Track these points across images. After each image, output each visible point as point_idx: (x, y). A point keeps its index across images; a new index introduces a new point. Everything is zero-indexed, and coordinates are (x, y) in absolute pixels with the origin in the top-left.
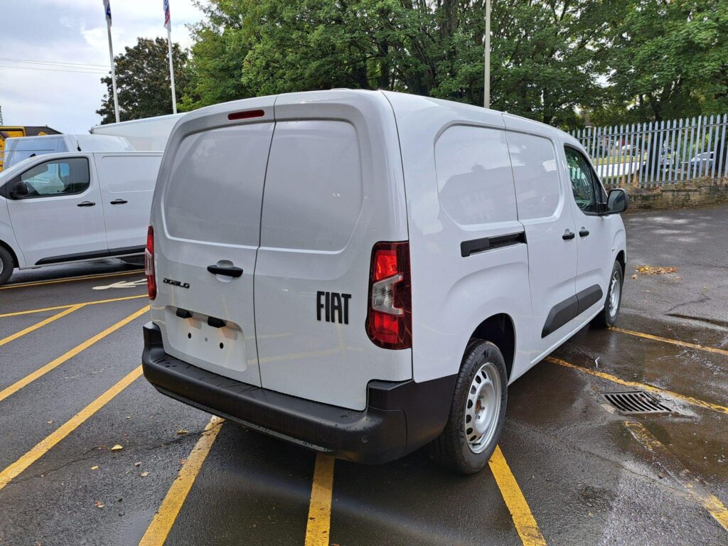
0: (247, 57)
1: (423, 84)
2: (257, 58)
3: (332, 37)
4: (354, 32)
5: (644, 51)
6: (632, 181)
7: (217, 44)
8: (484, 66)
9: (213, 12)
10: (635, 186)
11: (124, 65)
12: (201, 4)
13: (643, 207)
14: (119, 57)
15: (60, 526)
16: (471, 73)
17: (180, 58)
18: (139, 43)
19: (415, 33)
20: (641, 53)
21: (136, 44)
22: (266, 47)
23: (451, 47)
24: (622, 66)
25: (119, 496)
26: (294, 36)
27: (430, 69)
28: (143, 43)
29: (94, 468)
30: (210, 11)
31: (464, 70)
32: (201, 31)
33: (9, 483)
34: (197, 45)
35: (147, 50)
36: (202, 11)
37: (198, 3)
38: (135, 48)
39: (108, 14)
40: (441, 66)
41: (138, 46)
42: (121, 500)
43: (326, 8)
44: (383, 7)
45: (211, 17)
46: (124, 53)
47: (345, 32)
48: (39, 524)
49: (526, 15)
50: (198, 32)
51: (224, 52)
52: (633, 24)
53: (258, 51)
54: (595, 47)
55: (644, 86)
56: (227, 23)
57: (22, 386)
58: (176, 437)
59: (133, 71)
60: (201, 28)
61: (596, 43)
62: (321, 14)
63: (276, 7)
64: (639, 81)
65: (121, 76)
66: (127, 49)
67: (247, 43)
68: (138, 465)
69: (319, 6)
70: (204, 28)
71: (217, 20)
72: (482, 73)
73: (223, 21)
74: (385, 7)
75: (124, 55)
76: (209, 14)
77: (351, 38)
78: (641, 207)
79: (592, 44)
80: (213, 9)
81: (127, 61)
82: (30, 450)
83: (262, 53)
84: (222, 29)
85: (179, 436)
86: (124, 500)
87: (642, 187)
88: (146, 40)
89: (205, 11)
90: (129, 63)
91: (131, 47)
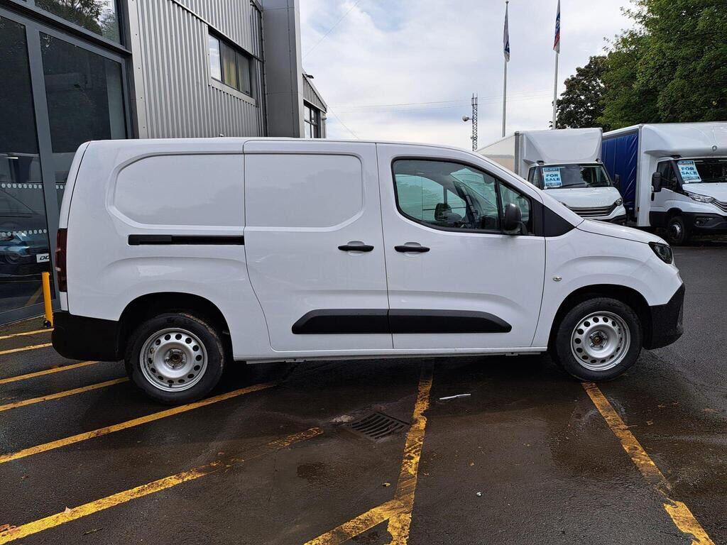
14: (570, 78)
18: (591, 62)
21: (587, 63)
28: (595, 61)
38: (586, 67)
39: (507, 50)
41: (589, 65)
46: (575, 74)
66: (578, 70)
75: (575, 76)
88: (598, 58)
91: (583, 67)
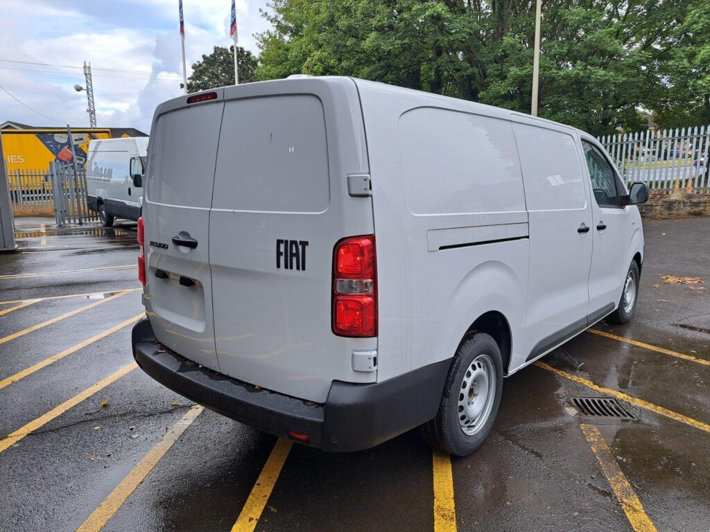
0: (305, 64)
1: (473, 87)
2: (315, 65)
3: (383, 44)
4: (404, 39)
5: (705, 51)
6: (686, 186)
7: (281, 51)
8: (533, 69)
9: (279, 22)
10: (689, 192)
11: (201, 71)
12: (268, 15)
13: (692, 214)
14: (197, 64)
15: (56, 471)
16: (520, 76)
17: (251, 64)
18: (215, 51)
19: (465, 38)
20: (702, 52)
21: (212, 52)
22: (323, 53)
23: (500, 50)
24: (682, 66)
25: (109, 452)
26: (348, 43)
27: (481, 72)
28: (219, 51)
29: (96, 428)
30: (276, 21)
31: (512, 73)
32: (268, 40)
33: (28, 435)
34: (262, 54)
35: (222, 58)
36: (269, 21)
37: (266, 14)
38: (211, 56)
40: (491, 69)
41: (214, 54)
42: (109, 456)
43: (378, 17)
44: (433, 14)
45: (277, 26)
46: (202, 60)
47: (396, 39)
48: (41, 468)
49: (578, 18)
50: (265, 41)
51: (287, 60)
52: (696, 23)
53: (316, 58)
54: (662, 46)
55: (705, 87)
56: (291, 31)
57: (61, 357)
58: (170, 408)
59: (209, 77)
60: (268, 37)
61: (664, 42)
62: (374, 22)
63: (334, 16)
64: (700, 82)
65: (198, 81)
66: (204, 57)
67: (307, 51)
68: (132, 429)
69: (373, 14)
70: (270, 36)
71: (283, 29)
72: (530, 76)
73: (288, 30)
74: (435, 14)
76: (276, 24)
77: (401, 44)
78: (690, 214)
79: (659, 43)
80: (279, 19)
81: (204, 68)
82: (52, 410)
83: (320, 60)
84: (286, 38)
85: (173, 407)
86: (112, 456)
87: (698, 193)
88: (221, 49)
89: (272, 21)
90: (206, 69)
91: (208, 55)
